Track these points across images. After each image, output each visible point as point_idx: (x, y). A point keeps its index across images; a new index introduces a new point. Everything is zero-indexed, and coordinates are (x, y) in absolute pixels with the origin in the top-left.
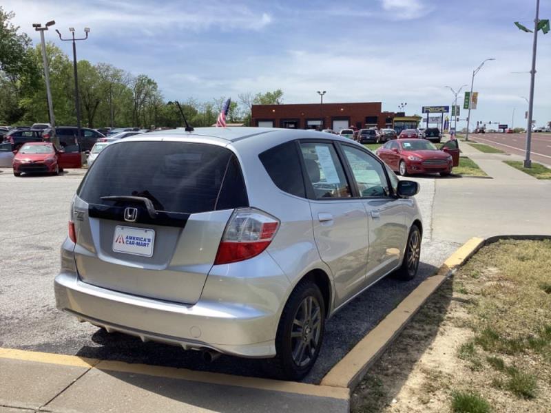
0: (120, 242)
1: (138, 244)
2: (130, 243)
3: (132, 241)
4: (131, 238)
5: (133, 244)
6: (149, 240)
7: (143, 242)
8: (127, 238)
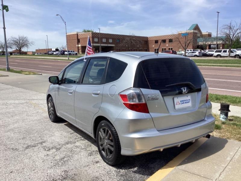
0: (178, 104)
1: (186, 103)
2: (182, 103)
3: (183, 102)
4: (182, 101)
5: (184, 103)
6: (189, 100)
7: (188, 101)
8: (181, 101)
